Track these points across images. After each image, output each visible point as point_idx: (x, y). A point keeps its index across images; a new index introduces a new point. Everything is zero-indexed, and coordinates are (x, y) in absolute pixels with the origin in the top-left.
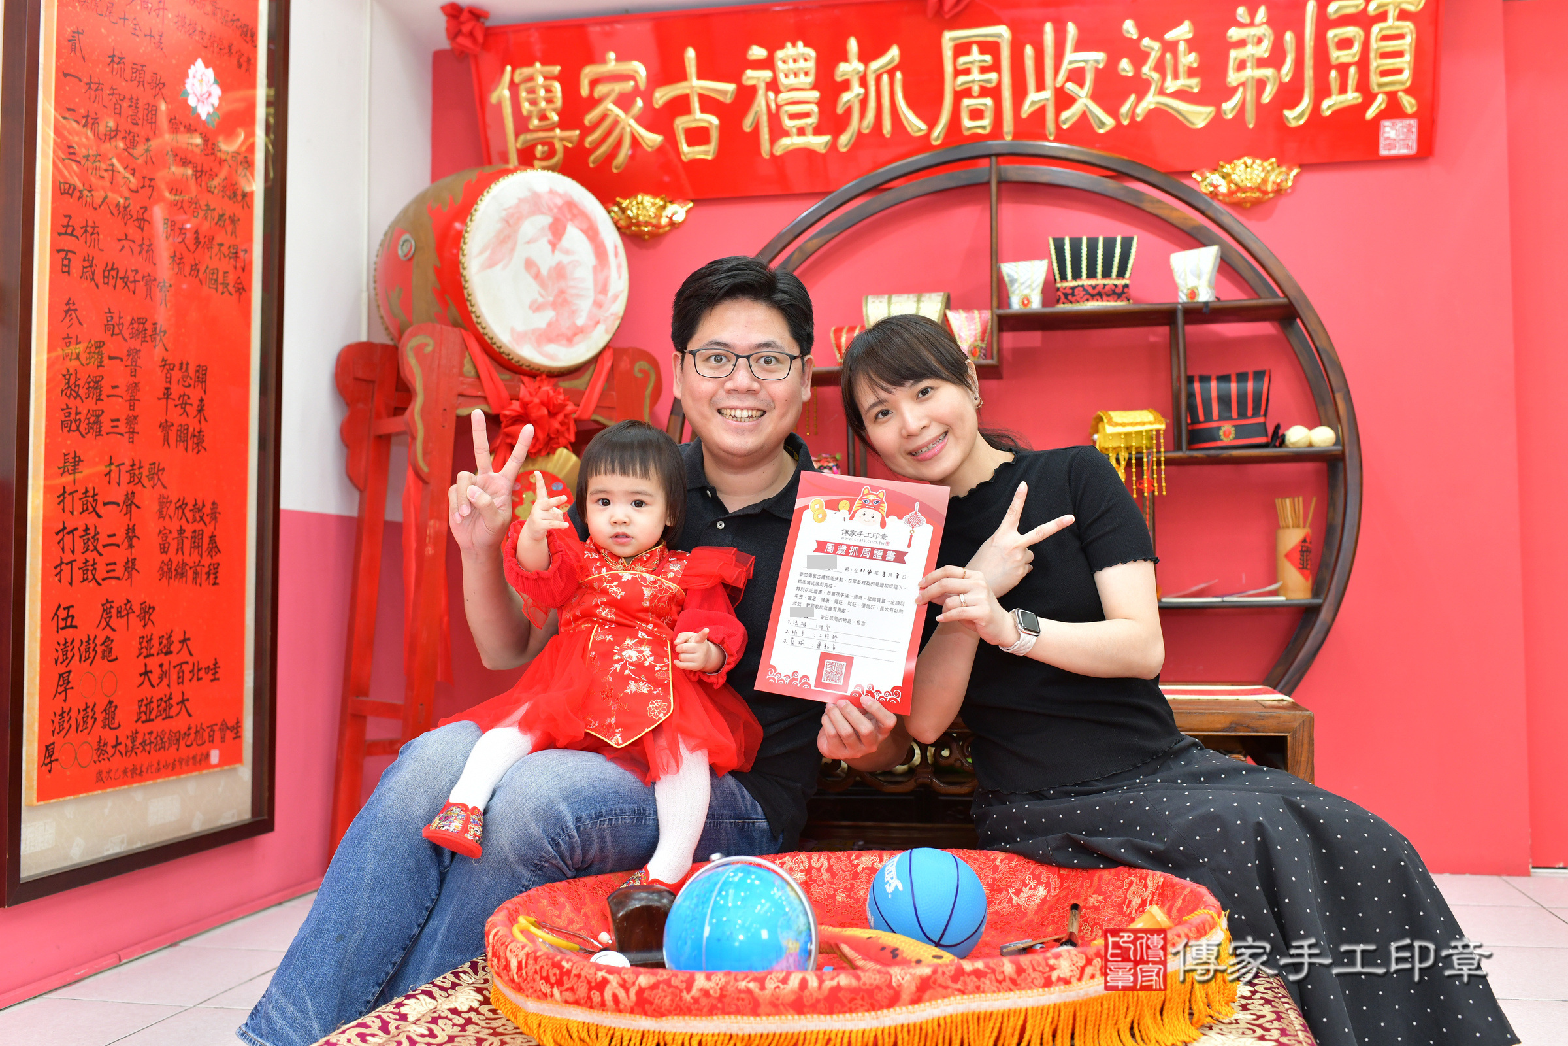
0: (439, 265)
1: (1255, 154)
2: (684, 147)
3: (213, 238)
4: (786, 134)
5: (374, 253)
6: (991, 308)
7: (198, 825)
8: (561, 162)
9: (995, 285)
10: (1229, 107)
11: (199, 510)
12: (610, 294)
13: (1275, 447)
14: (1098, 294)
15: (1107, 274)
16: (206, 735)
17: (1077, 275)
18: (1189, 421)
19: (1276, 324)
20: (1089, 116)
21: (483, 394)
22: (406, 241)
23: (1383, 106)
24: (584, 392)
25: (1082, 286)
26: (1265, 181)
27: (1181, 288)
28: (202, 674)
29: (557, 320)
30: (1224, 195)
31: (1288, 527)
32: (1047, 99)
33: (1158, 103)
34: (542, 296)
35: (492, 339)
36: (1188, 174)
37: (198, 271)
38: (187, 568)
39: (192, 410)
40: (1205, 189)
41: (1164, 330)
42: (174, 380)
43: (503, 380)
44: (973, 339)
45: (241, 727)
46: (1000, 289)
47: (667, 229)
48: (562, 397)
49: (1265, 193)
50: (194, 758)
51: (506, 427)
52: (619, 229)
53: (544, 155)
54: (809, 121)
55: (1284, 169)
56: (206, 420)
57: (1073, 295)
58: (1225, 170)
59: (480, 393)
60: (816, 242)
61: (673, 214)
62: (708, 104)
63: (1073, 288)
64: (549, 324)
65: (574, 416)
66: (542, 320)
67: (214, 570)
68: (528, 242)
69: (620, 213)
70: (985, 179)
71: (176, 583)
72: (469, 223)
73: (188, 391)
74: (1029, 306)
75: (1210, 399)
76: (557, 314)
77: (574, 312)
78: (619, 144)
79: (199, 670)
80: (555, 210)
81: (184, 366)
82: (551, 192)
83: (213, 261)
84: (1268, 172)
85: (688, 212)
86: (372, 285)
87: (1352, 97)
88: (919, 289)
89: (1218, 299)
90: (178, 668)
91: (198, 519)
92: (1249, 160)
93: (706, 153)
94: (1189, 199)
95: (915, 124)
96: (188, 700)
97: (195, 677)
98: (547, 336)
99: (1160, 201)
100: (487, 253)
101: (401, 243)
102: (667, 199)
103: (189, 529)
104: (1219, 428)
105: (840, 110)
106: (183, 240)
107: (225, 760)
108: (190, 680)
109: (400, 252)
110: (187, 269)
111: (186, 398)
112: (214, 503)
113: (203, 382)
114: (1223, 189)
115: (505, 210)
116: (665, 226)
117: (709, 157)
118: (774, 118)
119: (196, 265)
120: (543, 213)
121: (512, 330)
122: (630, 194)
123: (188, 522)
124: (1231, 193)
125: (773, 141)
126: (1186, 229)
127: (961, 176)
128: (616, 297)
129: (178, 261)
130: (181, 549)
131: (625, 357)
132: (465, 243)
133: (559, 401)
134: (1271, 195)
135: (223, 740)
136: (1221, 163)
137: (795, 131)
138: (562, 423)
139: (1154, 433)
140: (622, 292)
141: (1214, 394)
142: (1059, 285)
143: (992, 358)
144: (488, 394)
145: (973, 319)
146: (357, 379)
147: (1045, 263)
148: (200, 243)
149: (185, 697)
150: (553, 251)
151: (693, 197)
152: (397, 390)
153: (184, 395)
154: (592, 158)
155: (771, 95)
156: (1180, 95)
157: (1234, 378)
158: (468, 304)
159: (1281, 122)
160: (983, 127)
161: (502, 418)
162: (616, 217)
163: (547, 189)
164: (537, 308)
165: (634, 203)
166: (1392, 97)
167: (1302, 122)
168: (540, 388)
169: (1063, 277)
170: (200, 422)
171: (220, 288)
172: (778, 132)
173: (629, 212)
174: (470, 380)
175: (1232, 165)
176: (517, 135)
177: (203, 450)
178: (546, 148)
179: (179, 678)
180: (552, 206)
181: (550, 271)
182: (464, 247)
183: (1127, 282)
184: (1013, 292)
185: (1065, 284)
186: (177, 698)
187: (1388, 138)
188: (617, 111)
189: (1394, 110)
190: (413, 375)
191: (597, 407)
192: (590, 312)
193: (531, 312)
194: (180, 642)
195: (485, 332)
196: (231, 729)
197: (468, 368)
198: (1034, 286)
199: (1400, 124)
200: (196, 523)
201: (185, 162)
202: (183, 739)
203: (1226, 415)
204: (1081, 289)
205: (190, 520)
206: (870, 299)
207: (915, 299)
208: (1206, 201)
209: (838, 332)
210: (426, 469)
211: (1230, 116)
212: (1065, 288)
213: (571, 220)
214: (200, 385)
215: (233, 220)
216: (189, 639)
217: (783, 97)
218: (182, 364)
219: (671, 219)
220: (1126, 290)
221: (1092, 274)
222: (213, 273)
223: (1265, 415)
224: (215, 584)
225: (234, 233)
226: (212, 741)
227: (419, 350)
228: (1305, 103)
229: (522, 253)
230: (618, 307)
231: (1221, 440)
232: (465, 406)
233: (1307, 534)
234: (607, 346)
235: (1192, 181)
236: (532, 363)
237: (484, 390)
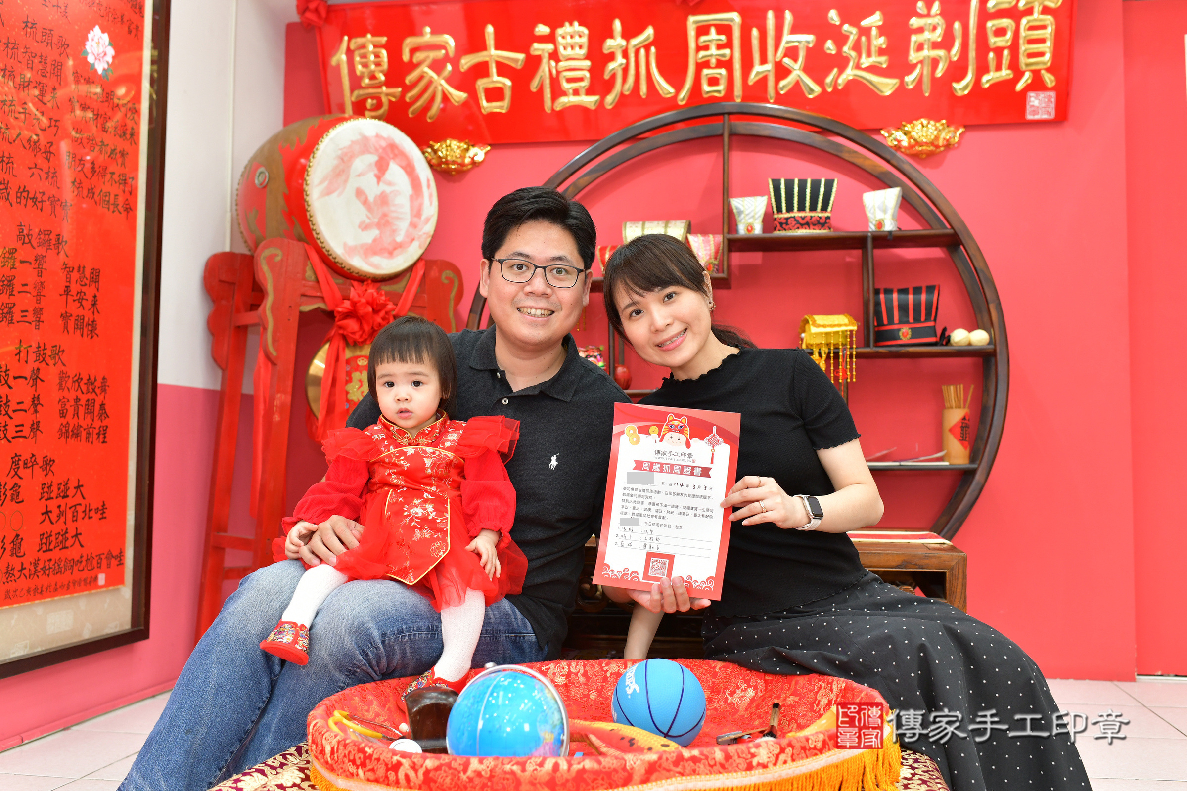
0: (287, 192)
1: (930, 117)
2: (484, 103)
3: (106, 168)
4: (565, 94)
5: (236, 181)
6: (723, 234)
7: (87, 634)
8: (386, 113)
9: (726, 215)
10: (910, 79)
11: (92, 384)
12: (423, 217)
13: (942, 345)
14: (806, 224)
15: (813, 208)
16: (95, 562)
17: (790, 209)
18: (876, 324)
19: (944, 249)
20: (801, 84)
21: (321, 295)
22: (261, 173)
23: (1029, 81)
24: (401, 295)
25: (794, 217)
26: (937, 138)
27: (871, 220)
28: (92, 513)
29: (381, 237)
30: (905, 147)
31: (951, 408)
32: (769, 71)
33: (855, 75)
34: (369, 218)
35: (328, 251)
36: (877, 131)
37: (94, 194)
38: (82, 429)
39: (87, 304)
40: (891, 142)
41: (857, 253)
42: (73, 280)
43: (337, 284)
44: (708, 257)
45: (123, 556)
46: (730, 219)
47: (470, 167)
48: (383, 298)
49: (937, 147)
50: (85, 580)
51: (339, 320)
52: (431, 166)
53: (373, 107)
54: (583, 84)
55: (952, 129)
56: (98, 312)
57: (787, 224)
58: (906, 129)
59: (318, 294)
60: (587, 179)
61: (475, 156)
62: (503, 69)
63: (787, 219)
64: (375, 241)
65: (393, 313)
66: (369, 237)
67: (103, 432)
68: (359, 176)
69: (432, 154)
70: (719, 133)
71: (73, 441)
72: (312, 159)
73: (84, 289)
74: (753, 232)
75: (892, 307)
76: (381, 233)
77: (394, 231)
78: (432, 99)
79: (90, 510)
80: (381, 151)
81: (81, 269)
82: (378, 136)
83: (107, 187)
84: (940, 131)
85: (486, 154)
86: (235, 207)
87: (1005, 73)
88: (667, 217)
89: (900, 229)
90: (73, 508)
91: (91, 390)
92: (925, 121)
93: (501, 107)
94: (879, 151)
95: (665, 88)
96: (80, 534)
97: (87, 516)
98: (373, 250)
99: (855, 152)
100: (326, 184)
101: (257, 174)
102: (470, 144)
103: (84, 398)
104: (899, 330)
105: (607, 76)
106: (82, 169)
107: (110, 582)
108: (83, 519)
109: (256, 182)
110: (85, 192)
111: (82, 294)
112: (104, 378)
113: (97, 282)
114: (905, 143)
115: (341, 149)
116: (468, 165)
117: (504, 111)
118: (555, 82)
119: (92, 189)
120: (370, 153)
121: (345, 245)
122: (440, 139)
123: (83, 393)
124: (911, 147)
125: (554, 99)
126: (876, 174)
127: (702, 129)
128: (428, 220)
129: (77, 186)
130: (76, 414)
131: (434, 268)
132: (308, 175)
133: (381, 301)
134: (942, 149)
135: (109, 566)
136: (904, 123)
137: (571, 91)
138: (383, 319)
139: (849, 333)
140: (432, 216)
141: (895, 303)
142: (776, 216)
143: (723, 272)
144: (325, 296)
145: (709, 241)
146: (221, 281)
147: (765, 198)
148: (95, 171)
149: (78, 532)
150: (378, 183)
151: (490, 142)
152: (253, 290)
153: (81, 292)
154: (411, 110)
155: (553, 63)
156: (873, 69)
157: (911, 291)
158: (310, 223)
159: (951, 90)
160: (719, 92)
161: (335, 314)
162: (430, 157)
163: (374, 134)
164: (365, 227)
165: (444, 146)
166: (1036, 74)
167: (966, 92)
168: (366, 290)
169: (779, 210)
170: (93, 313)
171: (112, 207)
172: (557, 92)
173: (440, 153)
174: (311, 283)
175: (912, 125)
176: (352, 91)
177: (95, 336)
178: (375, 102)
179: (74, 516)
180: (378, 147)
181: (375, 198)
182: (307, 178)
183: (829, 214)
184: (740, 221)
185: (781, 216)
186: (72, 532)
187: (1033, 106)
188: (431, 73)
189: (1037, 84)
190: (265, 279)
191: (412, 306)
192: (407, 231)
193: (360, 230)
194: (75, 488)
195: (323, 245)
196: (116, 557)
197: (309, 274)
198: (757, 216)
199: (1042, 95)
200: (89, 394)
201: (84, 108)
202: (76, 565)
203: (905, 319)
204: (793, 219)
205: (85, 391)
206: (628, 224)
207: (664, 225)
208: (891, 152)
209: (602, 250)
210: (274, 353)
211: (911, 87)
212: (780, 219)
213: (393, 158)
214: (94, 284)
215: (123, 154)
216: (82, 486)
217: (563, 65)
218: (79, 267)
219: (473, 159)
220: (828, 221)
221: (802, 208)
222: (106, 196)
223: (935, 320)
224: (104, 442)
225: (123, 164)
226: (100, 567)
227: (270, 259)
228: (970, 77)
229: (353, 184)
230: (430, 228)
231: (901, 339)
232: (306, 304)
233: (967, 414)
234: (420, 259)
235: (881, 137)
236: (361, 271)
237: (321, 292)
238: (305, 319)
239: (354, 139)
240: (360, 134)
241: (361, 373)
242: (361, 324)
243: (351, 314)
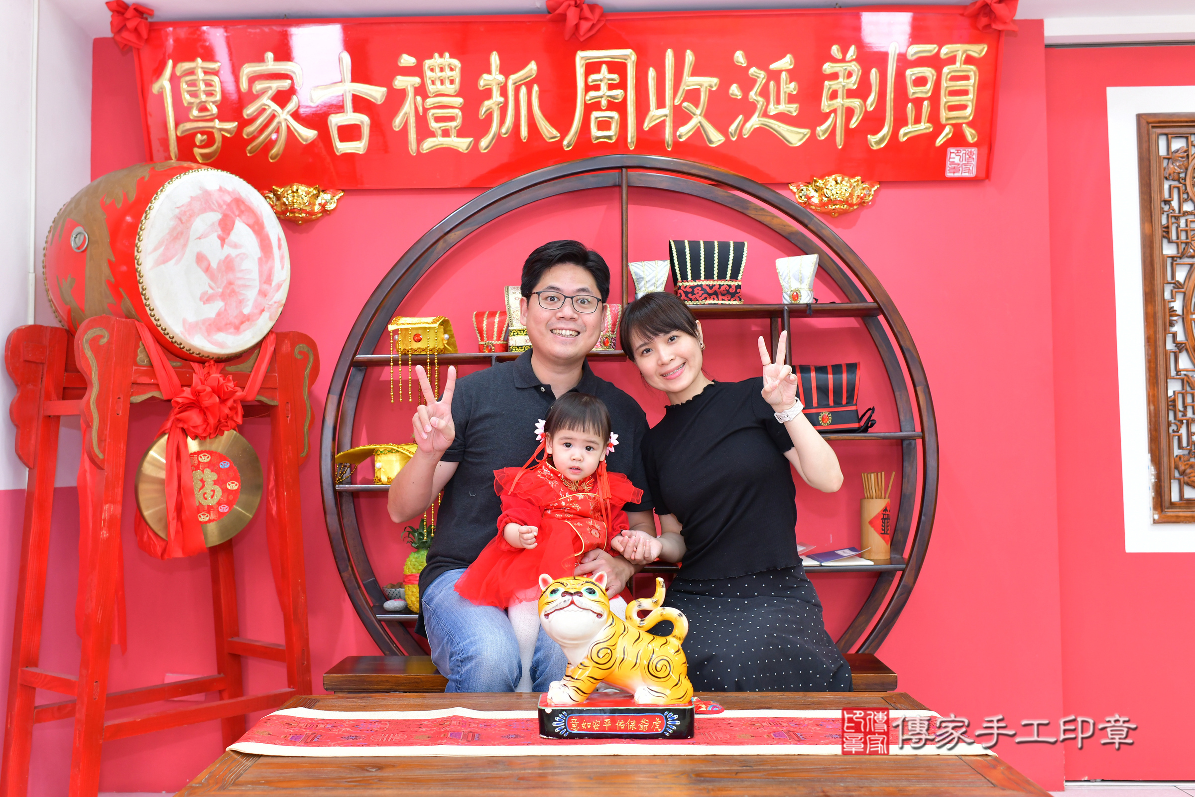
0: (113, 258)
1: (844, 173)
2: (337, 143)
4: (433, 134)
6: (622, 303)
9: (625, 282)
10: (822, 131)
12: (274, 284)
14: (715, 293)
15: (722, 276)
17: (696, 276)
19: (860, 319)
20: (703, 132)
21: (156, 382)
22: (78, 233)
23: (950, 136)
24: (249, 375)
25: (701, 285)
26: (851, 195)
27: (785, 290)
29: (225, 309)
30: (816, 205)
31: (872, 498)
32: (666, 116)
33: (762, 124)
34: (212, 288)
35: (163, 328)
36: (785, 185)
40: (802, 200)
43: (174, 368)
46: (631, 286)
47: (320, 215)
48: (230, 383)
49: (851, 205)
51: (178, 412)
53: (204, 143)
54: (453, 124)
55: (866, 185)
57: (693, 293)
58: (818, 184)
59: (152, 381)
61: (325, 202)
62: (360, 104)
63: (693, 287)
64: (219, 314)
65: (242, 399)
66: (211, 311)
68: (199, 238)
69: (277, 201)
70: (617, 184)
72: (144, 220)
75: (811, 389)
76: (226, 304)
77: (241, 302)
78: (275, 135)
80: (225, 207)
82: (221, 189)
84: (854, 187)
85: (339, 200)
87: (924, 127)
89: (816, 301)
92: (839, 179)
93: (359, 149)
94: (786, 208)
95: (548, 131)
98: (217, 325)
99: (763, 209)
100: (161, 250)
101: (73, 234)
102: (320, 189)
104: (818, 414)
105: (482, 115)
109: (72, 243)
114: (815, 200)
115: (178, 207)
116: (317, 213)
117: (364, 150)
118: (421, 120)
120: (213, 210)
121: (184, 321)
122: (286, 182)
124: (823, 204)
125: (420, 140)
126: (784, 234)
128: (279, 286)
131: (287, 341)
133: (230, 389)
134: (855, 207)
136: (815, 178)
137: (440, 132)
138: (230, 409)
140: (285, 280)
141: (814, 384)
142: (680, 284)
144: (160, 383)
146: (26, 361)
147: (667, 263)
150: (222, 246)
151: (344, 187)
154: (249, 148)
155: (419, 98)
156: (782, 117)
157: (830, 370)
158: (143, 297)
159: (866, 144)
160: (609, 137)
161: (173, 404)
162: (275, 205)
163: (218, 188)
164: (207, 299)
166: (957, 128)
167: (882, 145)
168: (209, 374)
169: (684, 278)
172: (424, 132)
173: (284, 200)
174: (143, 370)
175: (824, 180)
178: (205, 138)
180: (222, 203)
181: (219, 263)
183: (740, 283)
184: (641, 289)
185: (686, 284)
187: (953, 163)
188: (274, 106)
189: (958, 140)
190: (89, 366)
191: (261, 388)
192: (256, 301)
193: (201, 304)
195: (159, 323)
197: (141, 357)
198: (658, 283)
199: (963, 151)
203: (824, 403)
204: (699, 288)
208: (804, 212)
209: (480, 316)
210: (101, 456)
211: (823, 138)
212: (686, 287)
213: (239, 216)
217: (430, 102)
219: (323, 206)
220: (738, 290)
221: (709, 276)
223: (856, 402)
227: (94, 341)
228: (886, 130)
229: (193, 248)
230: (281, 296)
231: (820, 425)
232: (138, 394)
233: (888, 503)
234: (271, 332)
235: (789, 191)
236: (203, 351)
237: (156, 378)
238: (138, 411)
239: (194, 195)
240: (201, 188)
241: (203, 471)
242: (205, 414)
243: (194, 404)
